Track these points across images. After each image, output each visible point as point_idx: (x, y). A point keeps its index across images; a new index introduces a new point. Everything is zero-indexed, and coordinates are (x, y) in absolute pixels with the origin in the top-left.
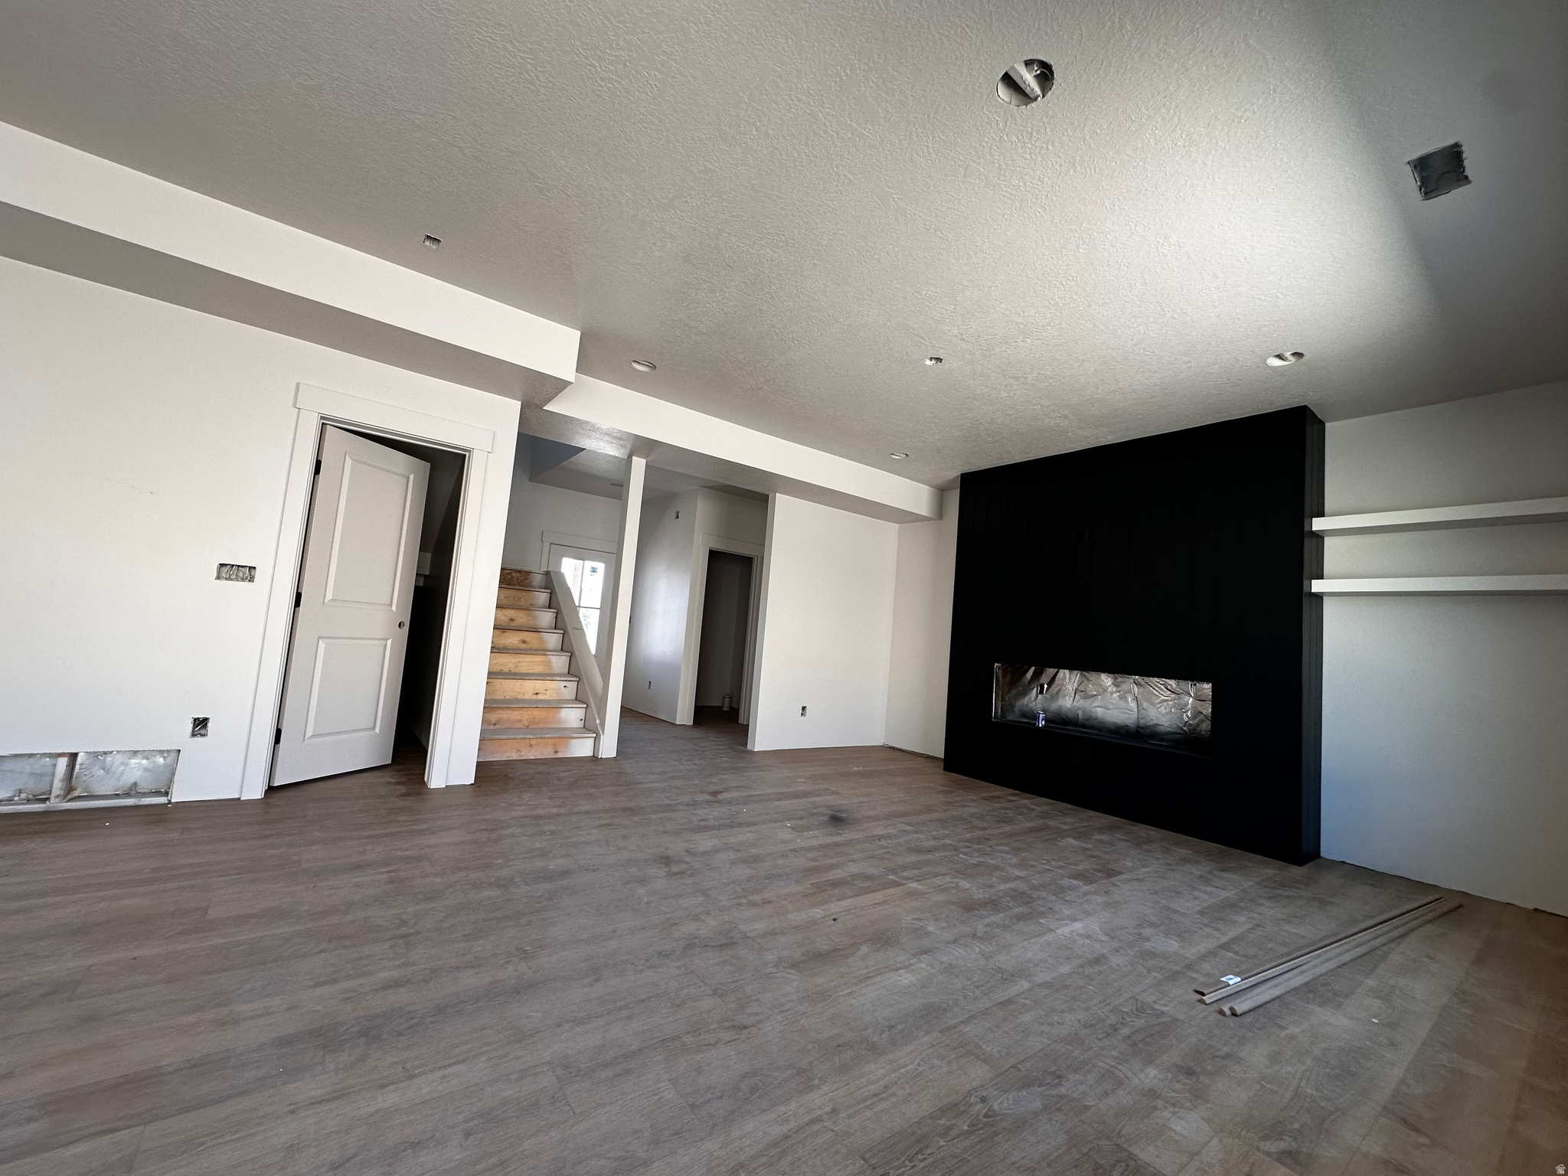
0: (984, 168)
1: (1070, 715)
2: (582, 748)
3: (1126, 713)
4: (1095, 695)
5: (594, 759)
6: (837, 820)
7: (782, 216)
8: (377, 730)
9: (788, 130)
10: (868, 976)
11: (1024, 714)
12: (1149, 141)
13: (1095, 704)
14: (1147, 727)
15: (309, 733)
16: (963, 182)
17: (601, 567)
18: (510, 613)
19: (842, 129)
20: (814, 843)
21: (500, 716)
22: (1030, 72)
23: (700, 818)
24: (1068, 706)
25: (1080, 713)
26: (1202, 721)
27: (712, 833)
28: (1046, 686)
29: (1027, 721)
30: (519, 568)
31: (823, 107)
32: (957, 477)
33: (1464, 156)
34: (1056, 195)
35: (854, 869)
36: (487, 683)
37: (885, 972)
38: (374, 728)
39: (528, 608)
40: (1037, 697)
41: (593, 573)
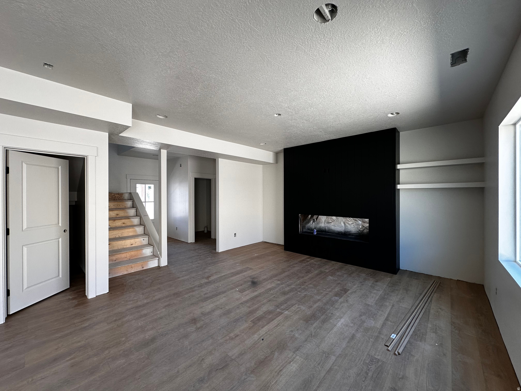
0: (304, 47)
1: (323, 229)
2: (153, 264)
3: (341, 228)
4: (331, 222)
5: (159, 268)
6: (254, 283)
7: (219, 62)
8: (61, 276)
9: (222, 26)
10: (280, 369)
11: (309, 229)
12: (368, 41)
13: (331, 225)
14: (348, 232)
15: (25, 286)
16: (295, 52)
17: (152, 186)
18: (116, 212)
19: (246, 27)
20: (248, 297)
21: (117, 257)
22: (327, 9)
23: (204, 293)
24: (323, 226)
25: (327, 228)
26: (364, 229)
27: (210, 300)
28: (315, 220)
29: (310, 231)
30: (117, 193)
31: (238, 17)
32: (282, 150)
33: (468, 53)
34: (330, 59)
35: (264, 309)
36: (109, 244)
37: (286, 365)
38: (59, 276)
39: (124, 209)
40: (313, 223)
41: (149, 189)
